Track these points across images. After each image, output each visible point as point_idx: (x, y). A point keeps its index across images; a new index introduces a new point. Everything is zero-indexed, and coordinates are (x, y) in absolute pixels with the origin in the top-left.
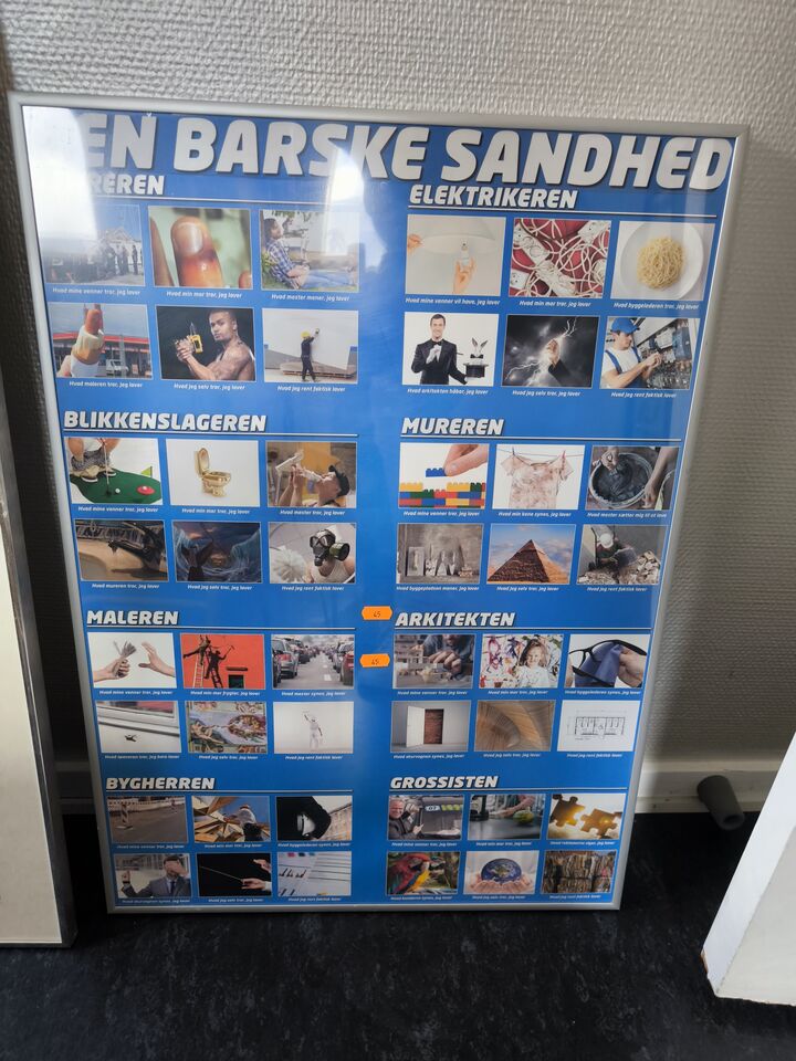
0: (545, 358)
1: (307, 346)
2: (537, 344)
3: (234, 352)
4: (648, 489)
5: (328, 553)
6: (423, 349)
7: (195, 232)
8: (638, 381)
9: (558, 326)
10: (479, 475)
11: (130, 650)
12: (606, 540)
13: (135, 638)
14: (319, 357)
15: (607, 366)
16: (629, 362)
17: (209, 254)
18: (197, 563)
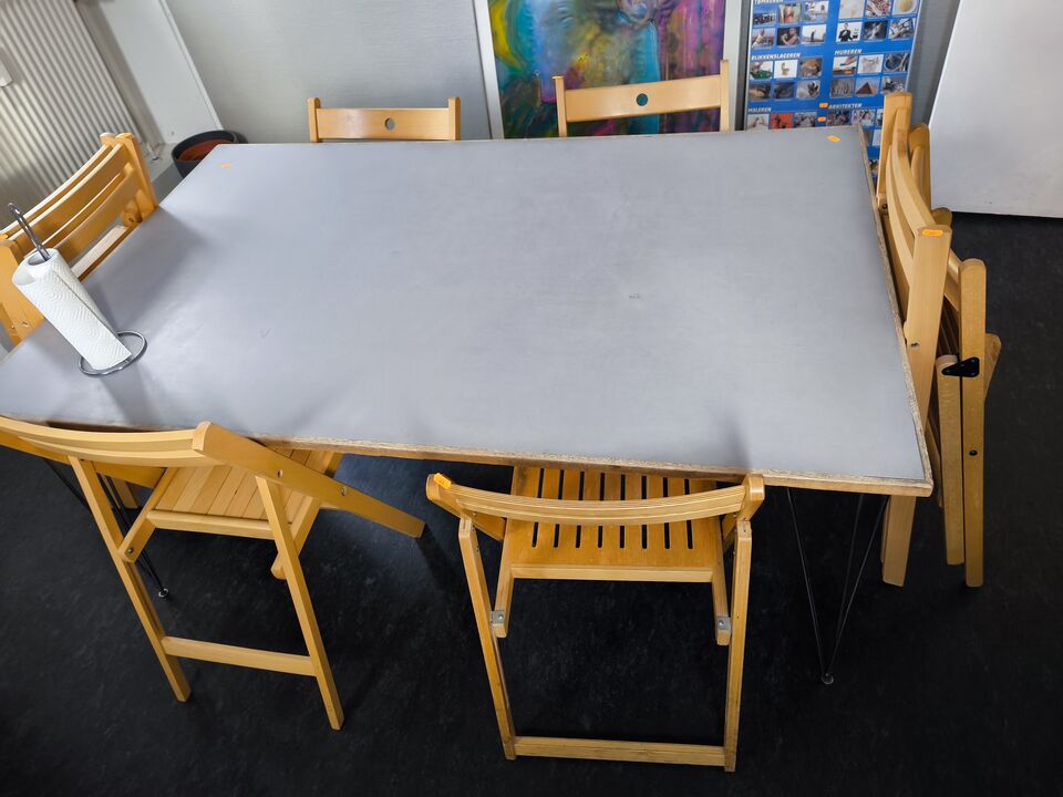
0: (874, 32)
1: (813, 34)
2: (872, 29)
3: (795, 38)
4: (901, 65)
5: (812, 89)
6: (842, 33)
7: (789, 9)
8: (899, 36)
9: (877, 23)
10: (854, 65)
11: (757, 119)
12: (889, 81)
13: (760, 116)
14: (816, 37)
15: (890, 33)
16: (896, 31)
17: (792, 14)
18: (779, 93)
